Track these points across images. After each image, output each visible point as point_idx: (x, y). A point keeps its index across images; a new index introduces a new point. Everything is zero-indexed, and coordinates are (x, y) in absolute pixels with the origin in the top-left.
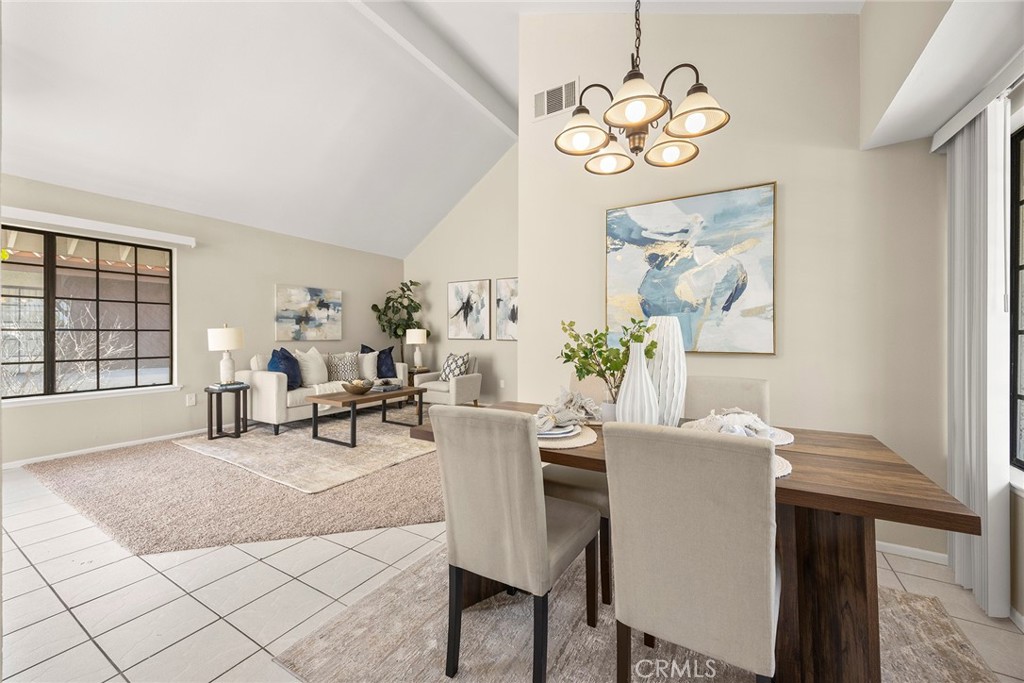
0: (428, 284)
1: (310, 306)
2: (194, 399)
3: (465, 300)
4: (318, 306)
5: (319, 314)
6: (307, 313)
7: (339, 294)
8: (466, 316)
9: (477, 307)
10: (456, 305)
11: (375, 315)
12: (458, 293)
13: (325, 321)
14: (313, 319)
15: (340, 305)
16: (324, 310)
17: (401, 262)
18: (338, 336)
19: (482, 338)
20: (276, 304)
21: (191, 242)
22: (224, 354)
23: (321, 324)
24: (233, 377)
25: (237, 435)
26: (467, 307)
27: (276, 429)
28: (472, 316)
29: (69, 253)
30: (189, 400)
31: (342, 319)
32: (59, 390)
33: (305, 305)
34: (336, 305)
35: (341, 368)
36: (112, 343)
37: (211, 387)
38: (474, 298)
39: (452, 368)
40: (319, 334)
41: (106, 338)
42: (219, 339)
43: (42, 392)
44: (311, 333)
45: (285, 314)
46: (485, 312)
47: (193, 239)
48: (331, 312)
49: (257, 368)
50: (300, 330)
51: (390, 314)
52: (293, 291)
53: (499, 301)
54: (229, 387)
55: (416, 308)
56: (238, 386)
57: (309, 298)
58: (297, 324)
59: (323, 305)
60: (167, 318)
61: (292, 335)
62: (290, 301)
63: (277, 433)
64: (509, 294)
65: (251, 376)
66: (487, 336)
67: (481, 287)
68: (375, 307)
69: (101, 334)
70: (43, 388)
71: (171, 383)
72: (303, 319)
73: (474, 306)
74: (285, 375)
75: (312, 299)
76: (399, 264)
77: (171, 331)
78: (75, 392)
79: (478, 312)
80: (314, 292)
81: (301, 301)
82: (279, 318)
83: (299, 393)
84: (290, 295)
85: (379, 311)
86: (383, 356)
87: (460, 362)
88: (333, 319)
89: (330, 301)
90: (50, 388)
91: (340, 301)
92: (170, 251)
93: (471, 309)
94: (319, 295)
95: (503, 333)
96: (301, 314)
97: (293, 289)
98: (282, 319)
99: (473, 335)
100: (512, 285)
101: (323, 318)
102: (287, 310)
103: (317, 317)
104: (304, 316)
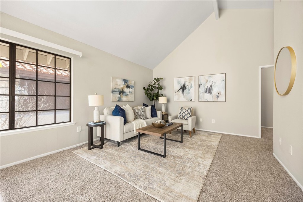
0: (165, 79)
1: (124, 86)
2: (80, 129)
3: (182, 85)
4: (126, 87)
5: (127, 90)
6: (123, 90)
7: (133, 82)
8: (183, 91)
9: (189, 87)
10: (178, 87)
11: (144, 91)
12: (179, 82)
13: (129, 93)
14: (125, 92)
15: (134, 87)
16: (128, 88)
17: (152, 70)
18: (133, 100)
19: (191, 100)
20: (112, 86)
21: (80, 54)
22: (95, 108)
23: (127, 95)
24: (99, 119)
25: (101, 147)
26: (183, 88)
27: (119, 144)
28: (186, 92)
29: (24, 59)
30: (78, 129)
31: (134, 93)
32: (17, 126)
33: (122, 86)
34: (133, 87)
35: (139, 114)
36: (43, 102)
37: (89, 123)
38: (187, 84)
39: (182, 113)
40: (127, 99)
41: (41, 100)
42: (93, 101)
43: (8, 128)
44: (124, 98)
45: (115, 90)
46: (192, 90)
47: (81, 53)
48: (131, 90)
49: (107, 114)
50: (120, 97)
51: (150, 91)
52: (118, 80)
53: (199, 85)
54: (98, 124)
55: (161, 88)
56: (102, 123)
57: (123, 83)
58: (119, 94)
59: (128, 87)
60: (69, 90)
61: (117, 99)
62: (117, 84)
63: (119, 146)
64: (205, 82)
65: (106, 118)
66: (193, 100)
67: (191, 80)
68: (144, 88)
69: (39, 98)
70: (8, 126)
71: (70, 121)
72: (121, 92)
73: (187, 87)
74: (123, 118)
75: (124, 84)
76: (151, 71)
77: (70, 96)
78: (25, 127)
79: (189, 90)
80: (125, 81)
81: (121, 85)
82: (113, 92)
83: (127, 125)
84: (117, 82)
85: (146, 90)
86: (153, 108)
87: (189, 111)
88: (131, 93)
89: (130, 85)
90: (12, 126)
91: (133, 85)
92: (70, 59)
93: (186, 88)
94: (127, 83)
95: (202, 98)
96: (121, 90)
97: (118, 79)
98: (114, 92)
99: (186, 99)
100: (207, 77)
101: (128, 92)
102: (116, 88)
103: (126, 92)
104: (122, 91)
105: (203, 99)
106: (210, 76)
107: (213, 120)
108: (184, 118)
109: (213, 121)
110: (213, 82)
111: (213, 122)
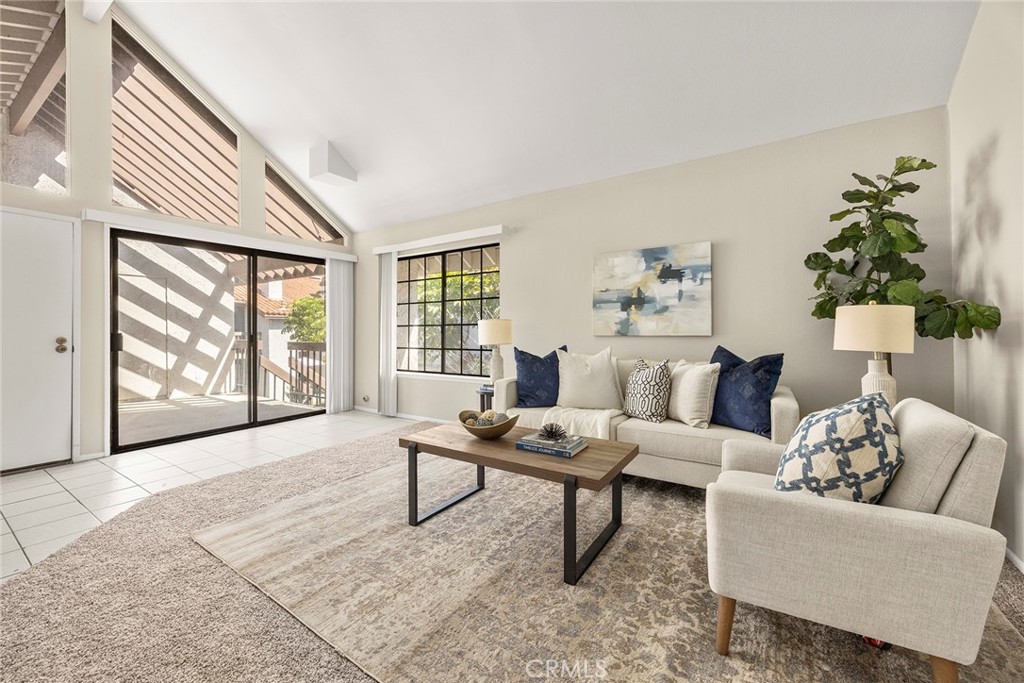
1: (647, 279)
4: (661, 277)
5: (663, 291)
6: (640, 291)
7: (704, 249)
13: (674, 301)
14: (651, 301)
15: (707, 269)
16: (672, 283)
18: (703, 327)
23: (666, 308)
31: (712, 295)
33: (636, 279)
34: (698, 270)
40: (662, 324)
44: (647, 324)
45: (606, 296)
48: (687, 284)
50: (628, 320)
52: (618, 260)
57: (643, 265)
58: (623, 309)
59: (669, 274)
61: (615, 328)
62: (612, 276)
72: (635, 301)
75: (648, 268)
80: (651, 255)
81: (631, 274)
82: (597, 303)
84: (613, 267)
88: (692, 298)
89: (683, 265)
91: (707, 262)
94: (661, 259)
96: (629, 294)
97: (617, 256)
98: (602, 305)
101: (670, 298)
102: (607, 290)
103: (658, 298)
104: (635, 296)
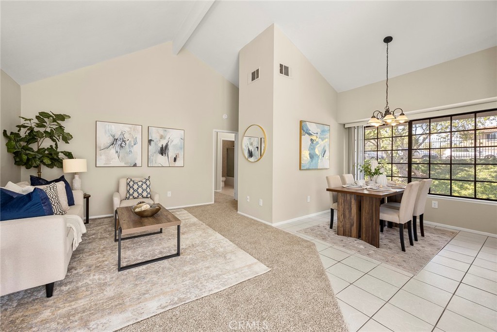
3: (117, 137)
12: (109, 131)
19: (135, 165)
28: (125, 150)
38: (126, 137)
46: (137, 148)
53: (150, 141)
64: (159, 138)
66: (139, 164)
67: (134, 129)
68: (5, 133)
73: (127, 142)
79: (131, 147)
95: (154, 162)
99: (125, 164)
100: (161, 132)
105: (156, 163)
106: (166, 131)
107: (168, 192)
108: (140, 197)
109: (169, 194)
110: (170, 139)
111: (168, 196)
